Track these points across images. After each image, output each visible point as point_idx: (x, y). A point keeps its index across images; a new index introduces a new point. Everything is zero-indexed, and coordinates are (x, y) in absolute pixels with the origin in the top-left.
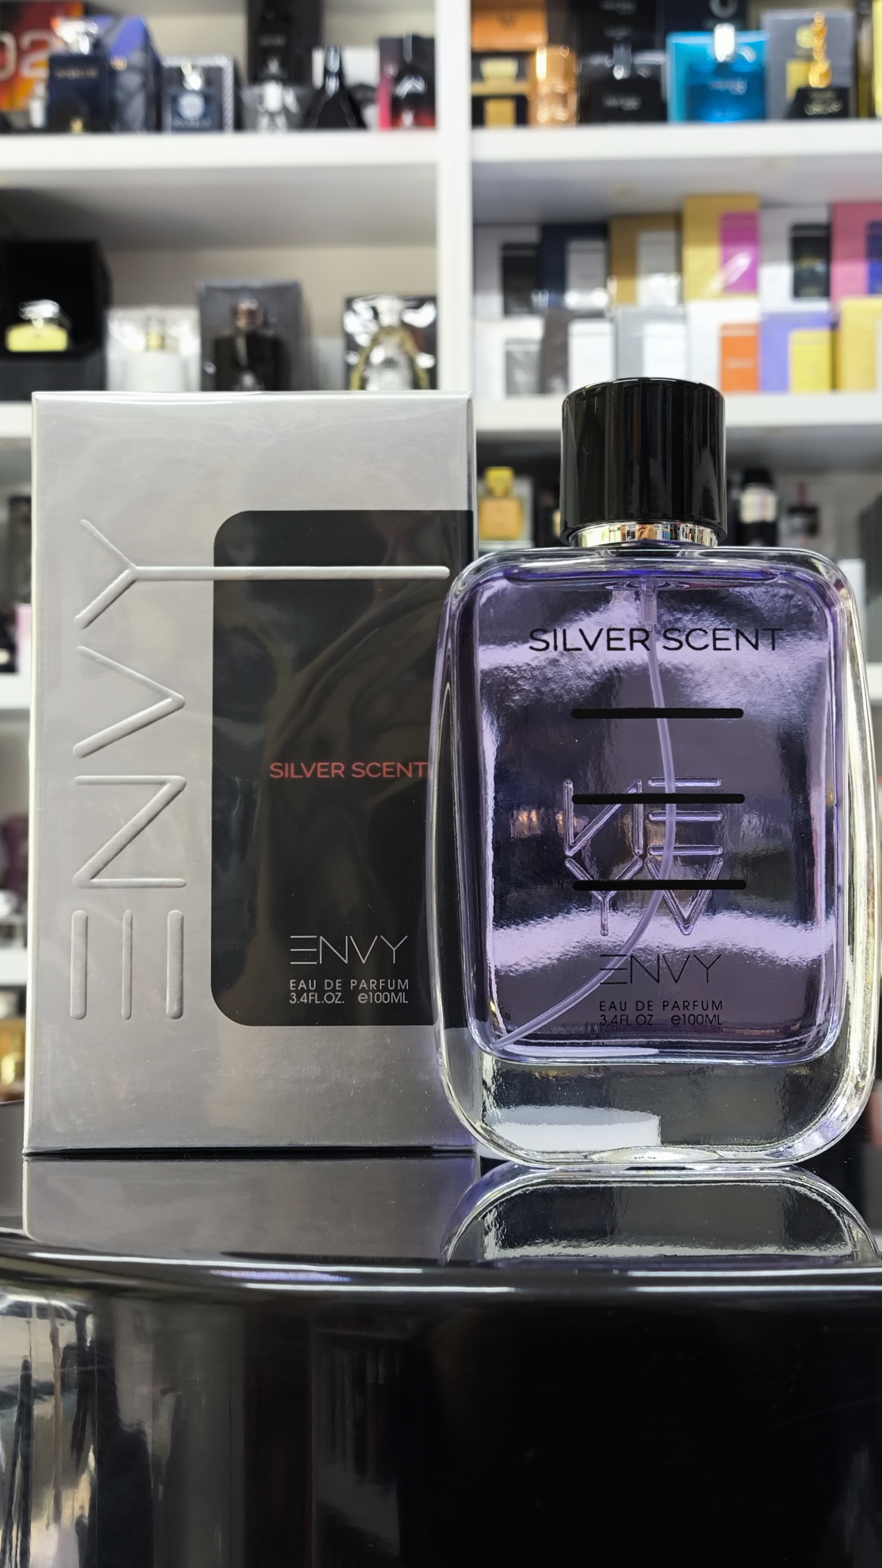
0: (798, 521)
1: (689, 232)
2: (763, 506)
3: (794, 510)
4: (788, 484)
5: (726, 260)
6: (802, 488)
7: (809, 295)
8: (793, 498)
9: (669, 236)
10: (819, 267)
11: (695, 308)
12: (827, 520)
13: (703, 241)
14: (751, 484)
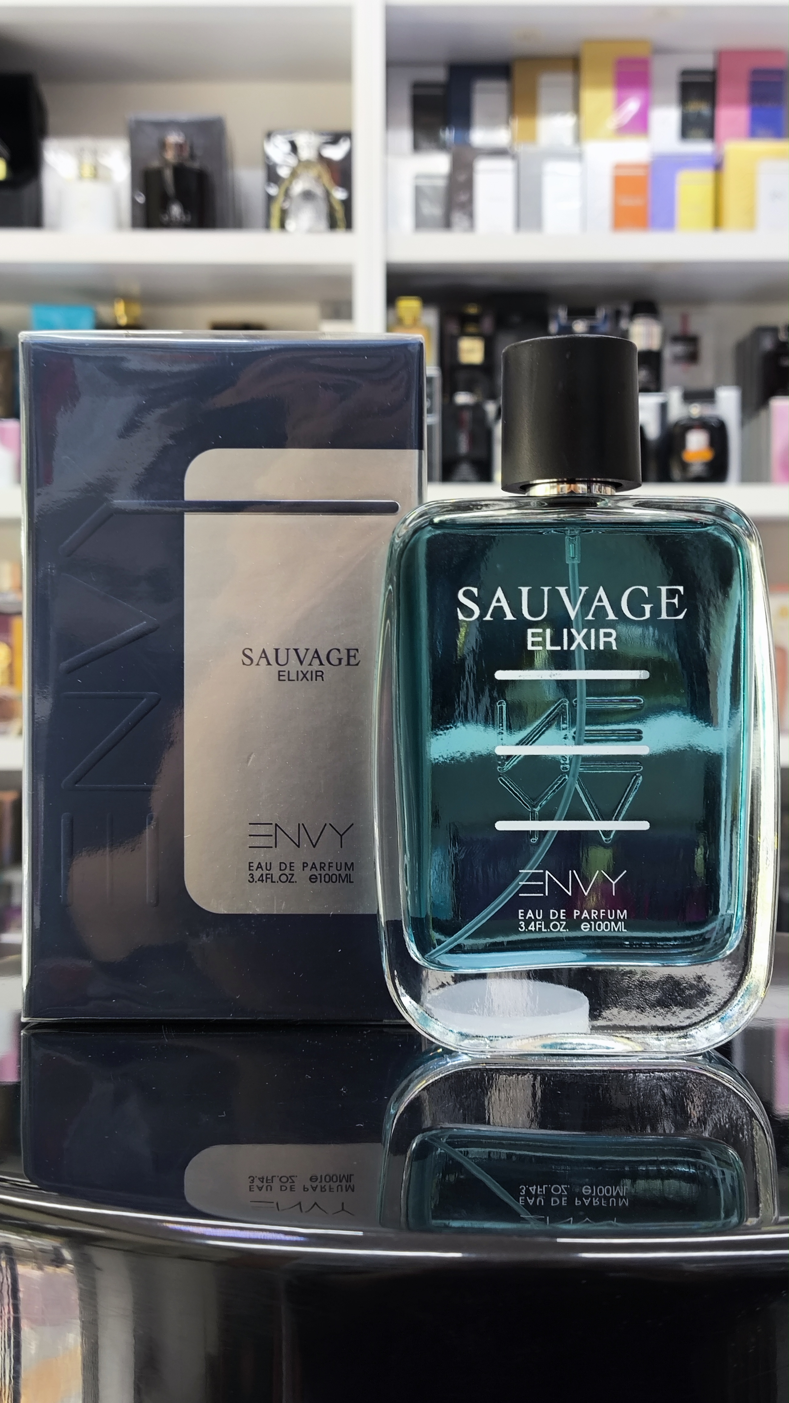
0: (679, 349)
1: (587, 75)
2: (649, 335)
3: (676, 339)
4: (672, 315)
5: (620, 102)
6: (685, 319)
7: (695, 137)
8: (676, 328)
9: (567, 78)
10: (704, 109)
11: (592, 148)
12: (707, 348)
13: (599, 84)
14: (639, 314)
